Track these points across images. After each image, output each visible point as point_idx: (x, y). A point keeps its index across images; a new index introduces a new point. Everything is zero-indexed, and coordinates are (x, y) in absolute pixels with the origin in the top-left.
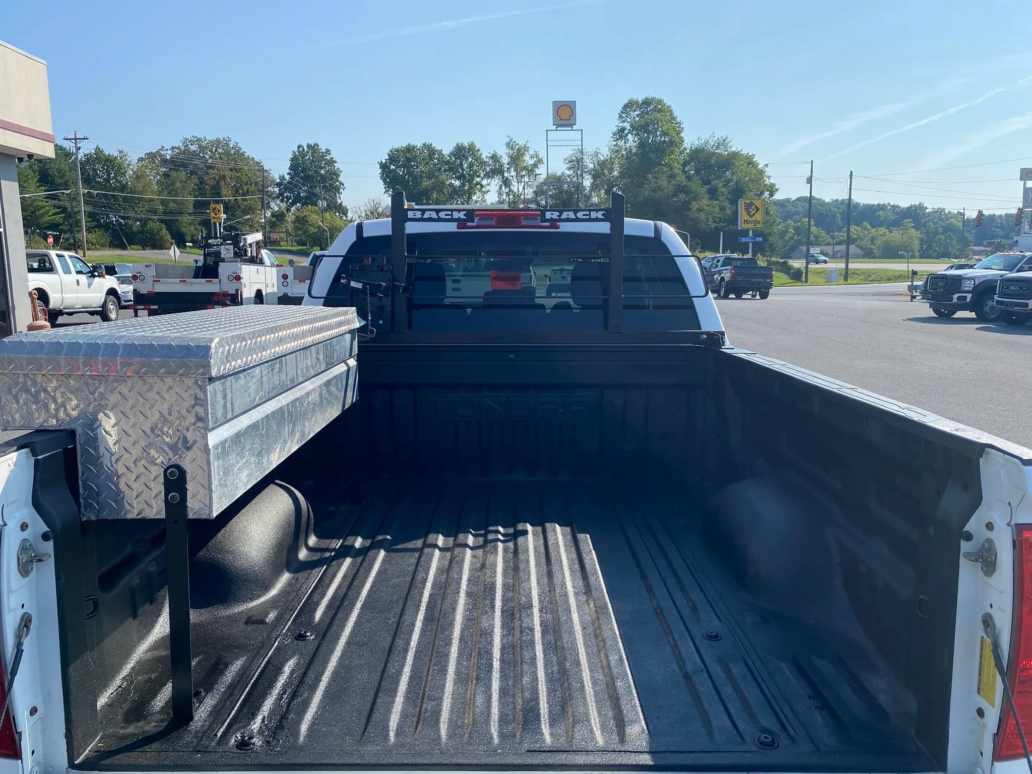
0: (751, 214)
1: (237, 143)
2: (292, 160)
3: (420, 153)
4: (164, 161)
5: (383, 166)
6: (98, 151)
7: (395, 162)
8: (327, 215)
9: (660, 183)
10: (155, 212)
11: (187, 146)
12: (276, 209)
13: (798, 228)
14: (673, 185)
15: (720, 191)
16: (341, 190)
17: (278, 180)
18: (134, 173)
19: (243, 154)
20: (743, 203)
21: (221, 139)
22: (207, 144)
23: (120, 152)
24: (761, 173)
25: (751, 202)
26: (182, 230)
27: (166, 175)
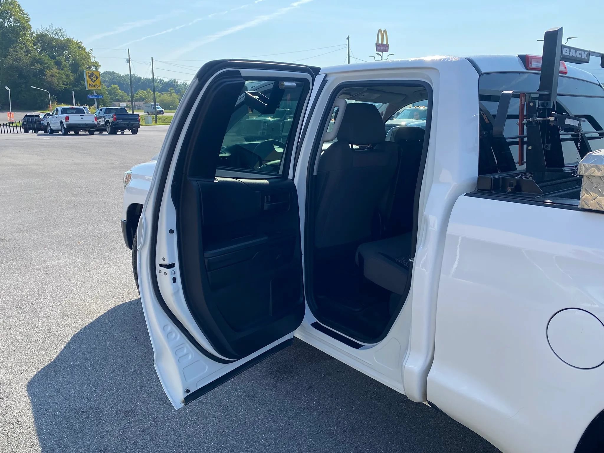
0: (94, 80)
9: (19, 55)
13: (110, 90)
14: (30, 57)
15: (63, 64)
20: (87, 73)
24: (88, 54)
25: (92, 73)
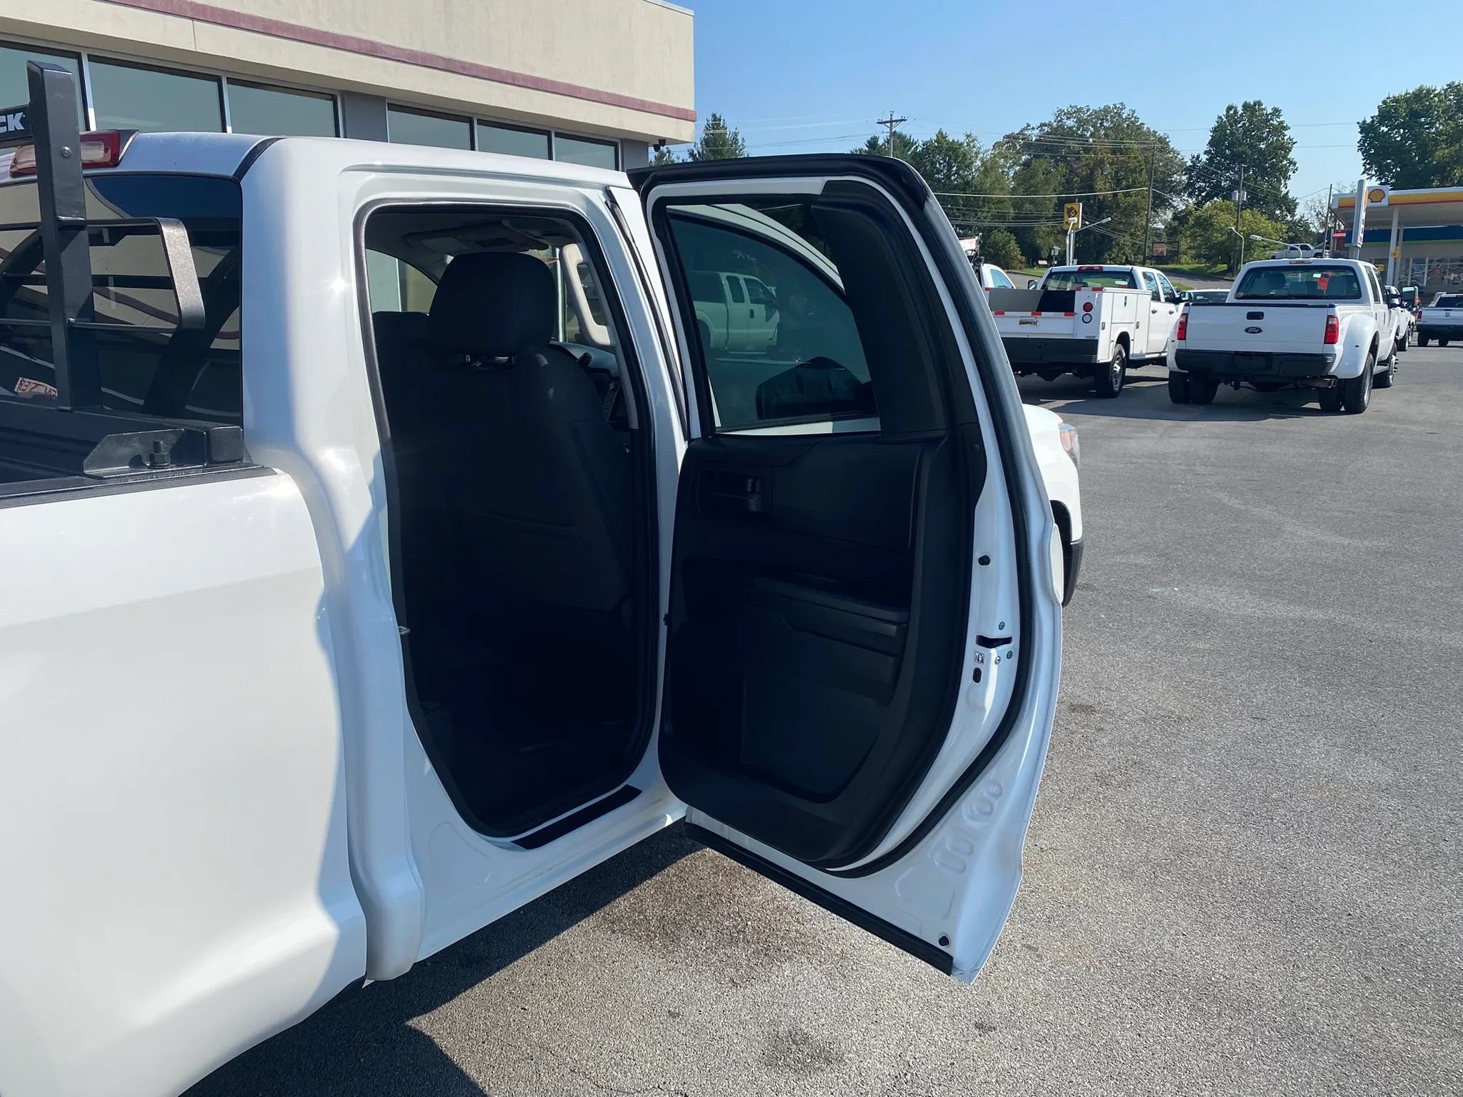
1: (1134, 111)
2: (1215, 130)
3: (1440, 101)
4: (1028, 146)
5: (1366, 129)
6: (941, 137)
7: (1390, 120)
8: (1247, 214)
10: (1002, 217)
11: (1060, 121)
12: (1182, 207)
16: (1290, 173)
17: (1189, 163)
18: (984, 163)
19: (1139, 128)
21: (1112, 106)
22: (1088, 116)
23: (968, 136)
26: (1038, 242)
27: (1027, 165)
